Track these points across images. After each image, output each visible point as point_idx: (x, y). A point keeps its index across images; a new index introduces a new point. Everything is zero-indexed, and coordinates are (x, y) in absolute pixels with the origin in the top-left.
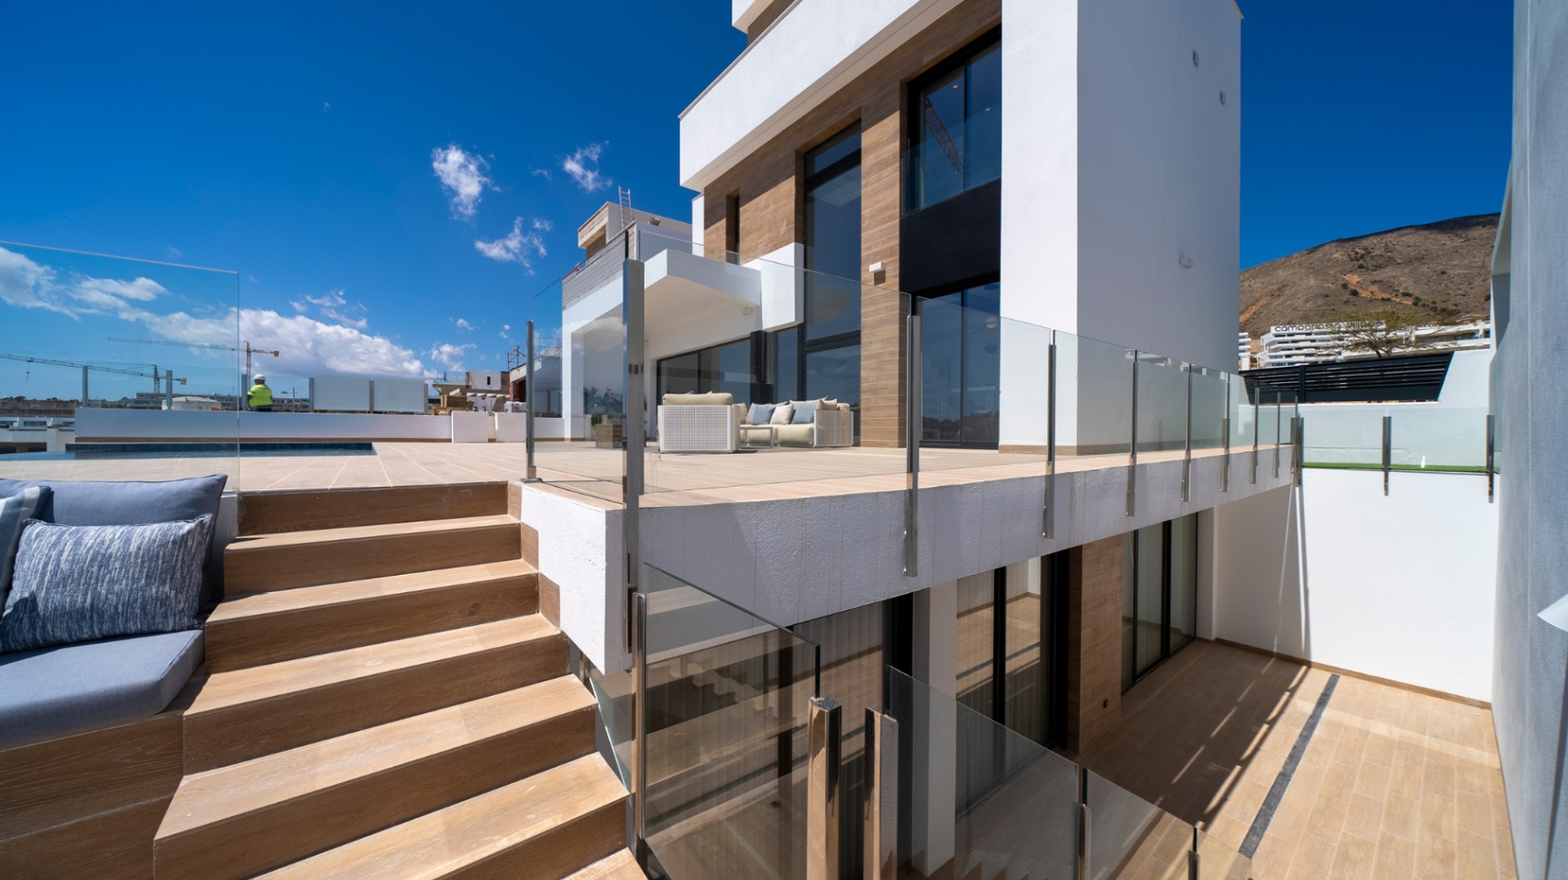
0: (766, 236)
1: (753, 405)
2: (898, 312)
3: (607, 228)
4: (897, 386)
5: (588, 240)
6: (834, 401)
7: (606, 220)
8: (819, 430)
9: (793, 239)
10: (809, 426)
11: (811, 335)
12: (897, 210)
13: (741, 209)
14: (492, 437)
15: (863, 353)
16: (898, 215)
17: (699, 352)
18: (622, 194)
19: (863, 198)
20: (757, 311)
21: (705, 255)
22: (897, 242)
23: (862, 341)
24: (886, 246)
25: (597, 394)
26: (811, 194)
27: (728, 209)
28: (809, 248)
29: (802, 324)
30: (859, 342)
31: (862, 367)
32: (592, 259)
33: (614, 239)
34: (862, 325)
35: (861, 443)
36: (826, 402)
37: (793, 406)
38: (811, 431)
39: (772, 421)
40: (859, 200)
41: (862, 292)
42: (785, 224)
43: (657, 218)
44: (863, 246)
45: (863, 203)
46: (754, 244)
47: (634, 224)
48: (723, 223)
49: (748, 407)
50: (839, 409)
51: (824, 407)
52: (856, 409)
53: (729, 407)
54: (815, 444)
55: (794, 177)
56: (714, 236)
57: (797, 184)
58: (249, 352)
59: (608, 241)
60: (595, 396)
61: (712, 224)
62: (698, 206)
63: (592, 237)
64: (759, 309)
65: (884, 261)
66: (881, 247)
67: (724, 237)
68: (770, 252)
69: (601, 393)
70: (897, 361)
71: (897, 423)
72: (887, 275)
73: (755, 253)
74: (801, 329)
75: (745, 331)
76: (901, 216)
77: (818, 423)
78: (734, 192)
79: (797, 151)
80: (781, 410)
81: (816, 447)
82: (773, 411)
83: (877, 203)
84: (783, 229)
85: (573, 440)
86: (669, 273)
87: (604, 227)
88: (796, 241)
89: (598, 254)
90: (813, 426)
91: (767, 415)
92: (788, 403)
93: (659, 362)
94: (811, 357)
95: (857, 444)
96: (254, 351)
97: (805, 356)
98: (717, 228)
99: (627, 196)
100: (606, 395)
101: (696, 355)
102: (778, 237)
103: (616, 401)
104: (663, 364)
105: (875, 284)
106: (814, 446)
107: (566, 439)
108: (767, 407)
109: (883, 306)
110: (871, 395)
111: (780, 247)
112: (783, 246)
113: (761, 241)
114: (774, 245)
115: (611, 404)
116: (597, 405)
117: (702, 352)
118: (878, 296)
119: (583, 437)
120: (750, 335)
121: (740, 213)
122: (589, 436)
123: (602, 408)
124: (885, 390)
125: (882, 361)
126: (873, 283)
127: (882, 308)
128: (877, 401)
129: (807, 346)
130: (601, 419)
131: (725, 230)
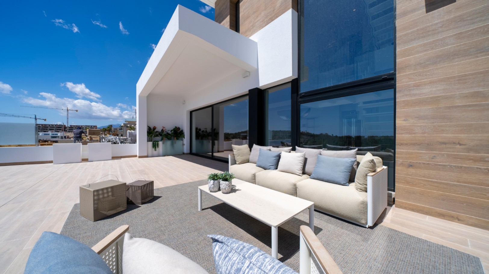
0: (263, 14)
9: (290, 6)
11: (304, 89)
15: (401, 98)
17: (212, 106)
23: (398, 84)
28: (301, 16)
29: (297, 78)
37: (305, 155)
39: (281, 167)
46: (251, 24)
54: (369, 223)
60: (155, 131)
68: (266, 25)
69: (159, 129)
73: (254, 29)
74: (295, 83)
82: (278, 156)
85: (140, 157)
88: (293, 6)
92: (293, 150)
93: (191, 112)
94: (303, 106)
96: (70, 110)
97: (299, 106)
100: (162, 130)
101: (211, 108)
102: (274, 11)
103: (168, 134)
104: (194, 113)
105: (427, 11)
106: (367, 227)
107: (136, 156)
108: (270, 150)
109: (451, 33)
110: (418, 150)
111: (277, 17)
112: (280, 15)
113: (257, 19)
114: (270, 19)
115: (165, 135)
116: (157, 136)
117: (215, 106)
118: (437, 24)
119: (146, 155)
120: (248, 93)
121: (240, 6)
122: (150, 154)
123: (159, 138)
124: (458, 146)
125: (449, 108)
126: (424, 10)
127: (450, 37)
128: (432, 158)
129: (301, 97)
130: (158, 144)
131: (229, 24)
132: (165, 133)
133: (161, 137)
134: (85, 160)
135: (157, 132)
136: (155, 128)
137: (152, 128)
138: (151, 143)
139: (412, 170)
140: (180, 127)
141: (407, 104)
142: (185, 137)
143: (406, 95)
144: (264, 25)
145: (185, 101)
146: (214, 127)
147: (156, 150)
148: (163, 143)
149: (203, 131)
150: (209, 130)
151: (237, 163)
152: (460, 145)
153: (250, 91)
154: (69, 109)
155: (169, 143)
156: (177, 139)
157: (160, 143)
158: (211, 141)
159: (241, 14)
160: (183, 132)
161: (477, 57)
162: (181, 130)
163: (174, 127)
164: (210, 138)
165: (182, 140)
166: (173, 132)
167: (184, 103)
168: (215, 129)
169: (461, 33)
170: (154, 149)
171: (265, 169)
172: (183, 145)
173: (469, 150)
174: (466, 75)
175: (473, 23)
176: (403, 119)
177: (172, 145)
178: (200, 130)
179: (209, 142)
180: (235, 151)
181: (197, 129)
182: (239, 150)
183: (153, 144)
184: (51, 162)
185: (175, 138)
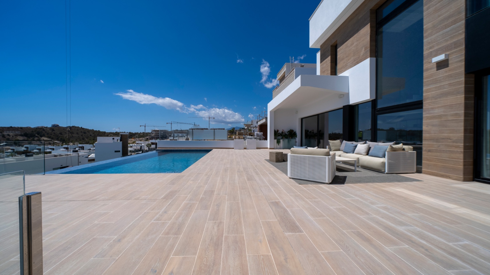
0: (352, 59)
1: (344, 142)
2: (463, 86)
3: (286, 72)
4: (463, 138)
5: (280, 78)
6: (401, 145)
7: (285, 69)
8: (389, 164)
9: (369, 56)
10: (381, 160)
11: (379, 106)
12: (463, 14)
13: (338, 50)
14: (245, 147)
15: (425, 115)
16: (464, 17)
17: (318, 115)
18: (291, 59)
19: (424, 18)
20: (347, 95)
21: (321, 74)
22: (463, 36)
23: (424, 107)
24: (449, 42)
25: (279, 132)
26: (380, 30)
27: (331, 51)
28: (379, 59)
29: (375, 100)
30: (421, 107)
31: (424, 124)
32: (281, 84)
33: (288, 75)
34: (424, 98)
35: (423, 171)
36: (394, 146)
37: (369, 145)
38: (384, 164)
39: (355, 152)
40: (422, 20)
41: (424, 77)
42: (364, 49)
43: (303, 64)
44: (425, 48)
45: (425, 21)
46: (345, 64)
47: (294, 69)
48: (329, 58)
49: (341, 142)
50: (404, 149)
51: (393, 150)
52: (419, 151)
53: (327, 157)
54: (386, 171)
55: (369, 24)
56: (325, 65)
57: (371, 27)
58: (209, 118)
59: (286, 76)
60: (278, 132)
61: (324, 60)
62: (318, 55)
63: (281, 76)
64: (348, 94)
65: (447, 53)
66: (444, 44)
67: (330, 64)
69: (280, 132)
70: (463, 121)
71: (462, 164)
72: (450, 62)
73: (346, 67)
74: (374, 103)
75: (340, 105)
76: (466, 17)
77: (389, 159)
78: (334, 43)
79: (371, 10)
80: (361, 147)
81: (387, 173)
82: (356, 146)
83: (439, 16)
84: (363, 51)
85: (270, 149)
86: (301, 85)
87: (285, 72)
88: (371, 56)
89: (283, 82)
90: (385, 160)
91: (352, 148)
92: (365, 143)
93: (302, 119)
94: (379, 117)
95: (419, 171)
98: (326, 61)
99: (293, 59)
100: (282, 132)
101: (317, 116)
102: (359, 57)
103: (286, 134)
104: (304, 120)
105: (437, 70)
106: (385, 173)
107: (267, 148)
108: (353, 144)
109: (447, 83)
110: (433, 142)
111: (361, 62)
112: (363, 61)
113: (349, 62)
114: (356, 62)
115: (284, 135)
116: (279, 136)
117: (320, 115)
118: (441, 77)
119: (273, 148)
120: (342, 107)
121: (338, 51)
122: (275, 147)
123: (280, 137)
124: (449, 140)
125: (446, 121)
126: (435, 69)
127: (447, 84)
128: (439, 147)
129: (378, 111)
130: (280, 141)
131: (330, 61)
132: (284, 134)
133: (282, 137)
134: (245, 148)
135: (279, 133)
136: (278, 131)
137: (276, 130)
138: (276, 140)
139: (430, 153)
140: (294, 130)
141: (429, 118)
142: (298, 137)
143: (428, 113)
144: (353, 65)
145: (297, 111)
146: (320, 129)
147: (279, 145)
148: (283, 141)
149: (311, 132)
150: (315, 131)
151: (332, 150)
152: (450, 139)
153: (344, 106)
154: (210, 117)
155: (286, 140)
156: (292, 138)
157: (281, 140)
158: (317, 140)
159: (338, 57)
160: (296, 133)
161: (457, 96)
162: (294, 131)
163: (290, 130)
164: (316, 137)
165: (295, 139)
166: (289, 133)
167: (297, 112)
168: (320, 131)
169: (451, 83)
170: (278, 144)
171: (347, 153)
172: (296, 142)
173: (454, 142)
174: (452, 105)
175: (455, 79)
176: (426, 126)
177: (289, 142)
178: (308, 131)
179: (316, 141)
180: (331, 144)
181: (306, 130)
182: (333, 143)
183: (277, 141)
184: (233, 148)
185: (291, 137)
